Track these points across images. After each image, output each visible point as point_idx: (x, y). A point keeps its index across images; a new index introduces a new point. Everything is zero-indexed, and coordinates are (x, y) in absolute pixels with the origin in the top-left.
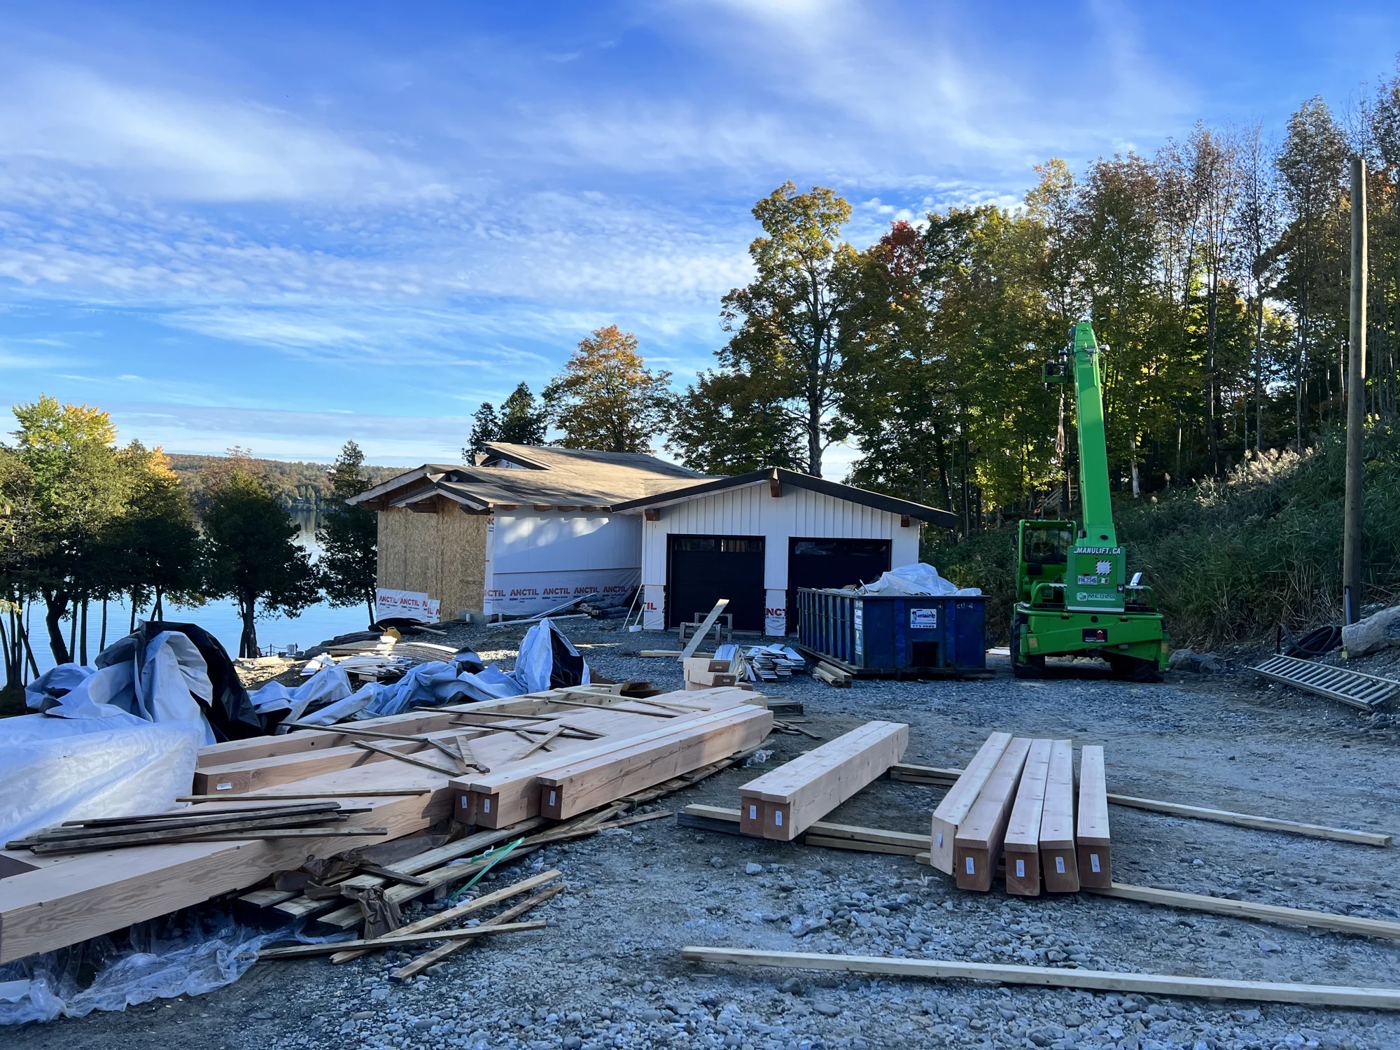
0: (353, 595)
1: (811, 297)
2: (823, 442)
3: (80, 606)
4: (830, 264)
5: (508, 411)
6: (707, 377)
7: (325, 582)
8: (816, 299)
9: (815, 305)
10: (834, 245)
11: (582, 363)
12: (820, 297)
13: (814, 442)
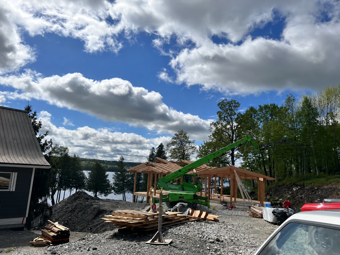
0: (119, 192)
1: (231, 124)
2: (235, 159)
3: (59, 191)
4: (236, 116)
5: (158, 149)
6: (205, 142)
7: (113, 188)
8: (232, 124)
9: (232, 126)
10: (237, 112)
11: (175, 138)
12: (233, 124)
13: (233, 158)
